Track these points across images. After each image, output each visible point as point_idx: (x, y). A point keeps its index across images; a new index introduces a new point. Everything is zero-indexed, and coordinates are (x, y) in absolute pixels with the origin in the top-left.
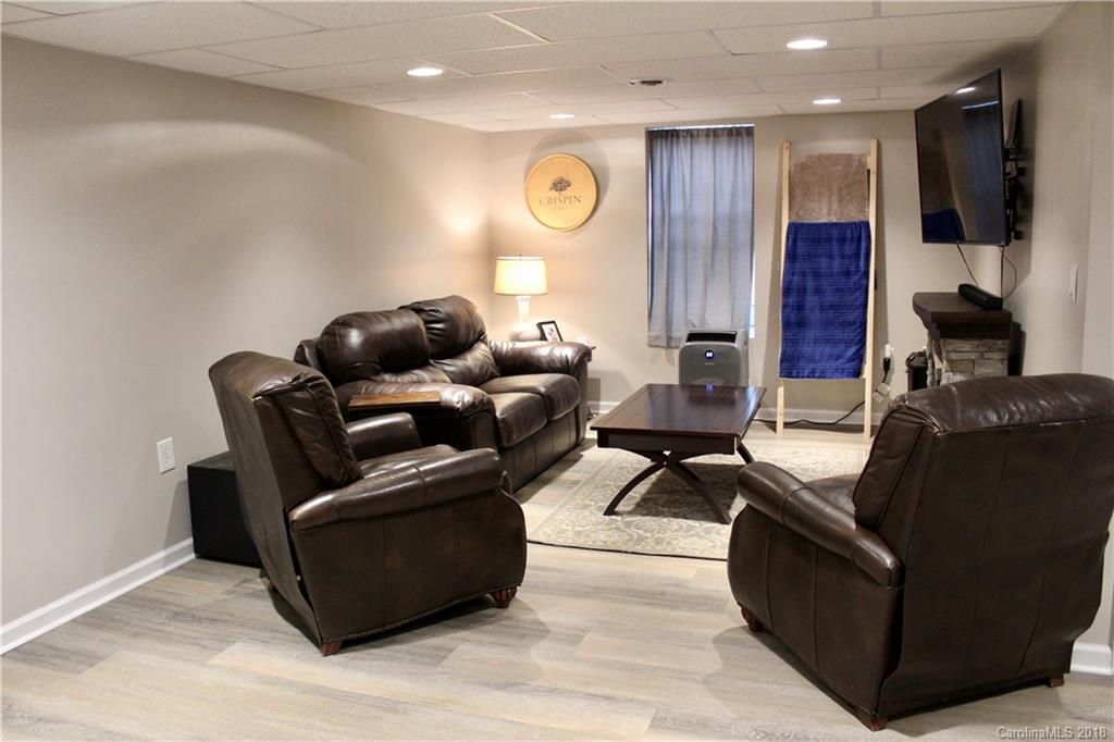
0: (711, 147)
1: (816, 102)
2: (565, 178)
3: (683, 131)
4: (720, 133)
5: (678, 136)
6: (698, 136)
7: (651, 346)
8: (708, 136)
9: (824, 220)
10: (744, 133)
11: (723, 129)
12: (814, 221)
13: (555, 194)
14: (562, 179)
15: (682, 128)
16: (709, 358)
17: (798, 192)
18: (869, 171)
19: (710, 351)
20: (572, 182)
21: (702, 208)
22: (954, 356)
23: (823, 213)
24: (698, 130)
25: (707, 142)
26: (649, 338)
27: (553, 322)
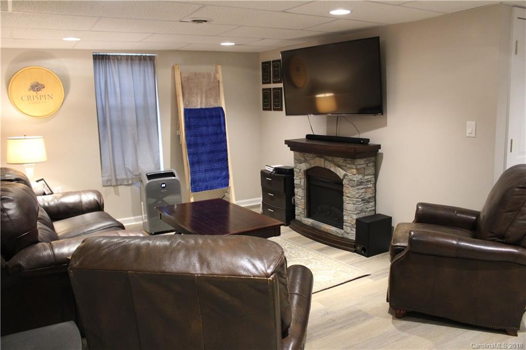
0: (130, 66)
1: (222, 44)
2: (40, 82)
3: (112, 56)
4: (134, 58)
5: (109, 59)
6: (121, 59)
7: (104, 186)
8: (127, 60)
9: (199, 107)
10: (148, 59)
11: (136, 56)
12: (194, 108)
13: (33, 93)
14: (38, 83)
15: (111, 54)
16: (164, 187)
17: (186, 92)
18: (219, 81)
19: (163, 184)
20: (45, 85)
21: (129, 102)
22: (359, 167)
23: (199, 103)
24: (121, 56)
25: (127, 63)
26: (103, 181)
27: (43, 179)
